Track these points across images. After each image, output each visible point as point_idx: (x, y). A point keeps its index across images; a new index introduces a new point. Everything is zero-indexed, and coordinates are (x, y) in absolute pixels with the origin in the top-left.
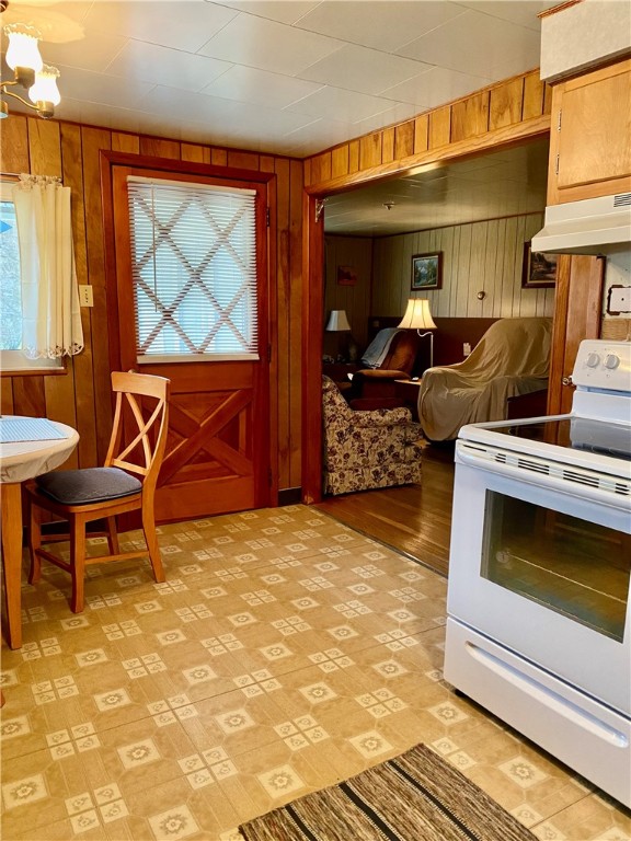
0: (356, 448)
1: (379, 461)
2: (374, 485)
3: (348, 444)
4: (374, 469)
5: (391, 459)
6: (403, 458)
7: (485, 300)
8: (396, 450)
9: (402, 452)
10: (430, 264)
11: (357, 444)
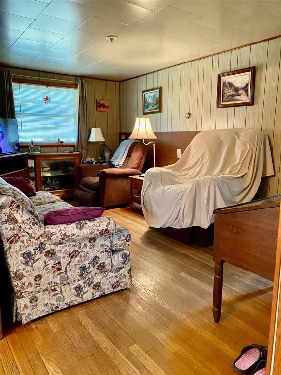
0: (50, 267)
1: (82, 275)
2: (77, 300)
3: (39, 264)
4: (76, 284)
5: (96, 271)
6: (109, 267)
7: (191, 119)
8: (100, 261)
9: (108, 262)
10: (154, 96)
11: (51, 263)
